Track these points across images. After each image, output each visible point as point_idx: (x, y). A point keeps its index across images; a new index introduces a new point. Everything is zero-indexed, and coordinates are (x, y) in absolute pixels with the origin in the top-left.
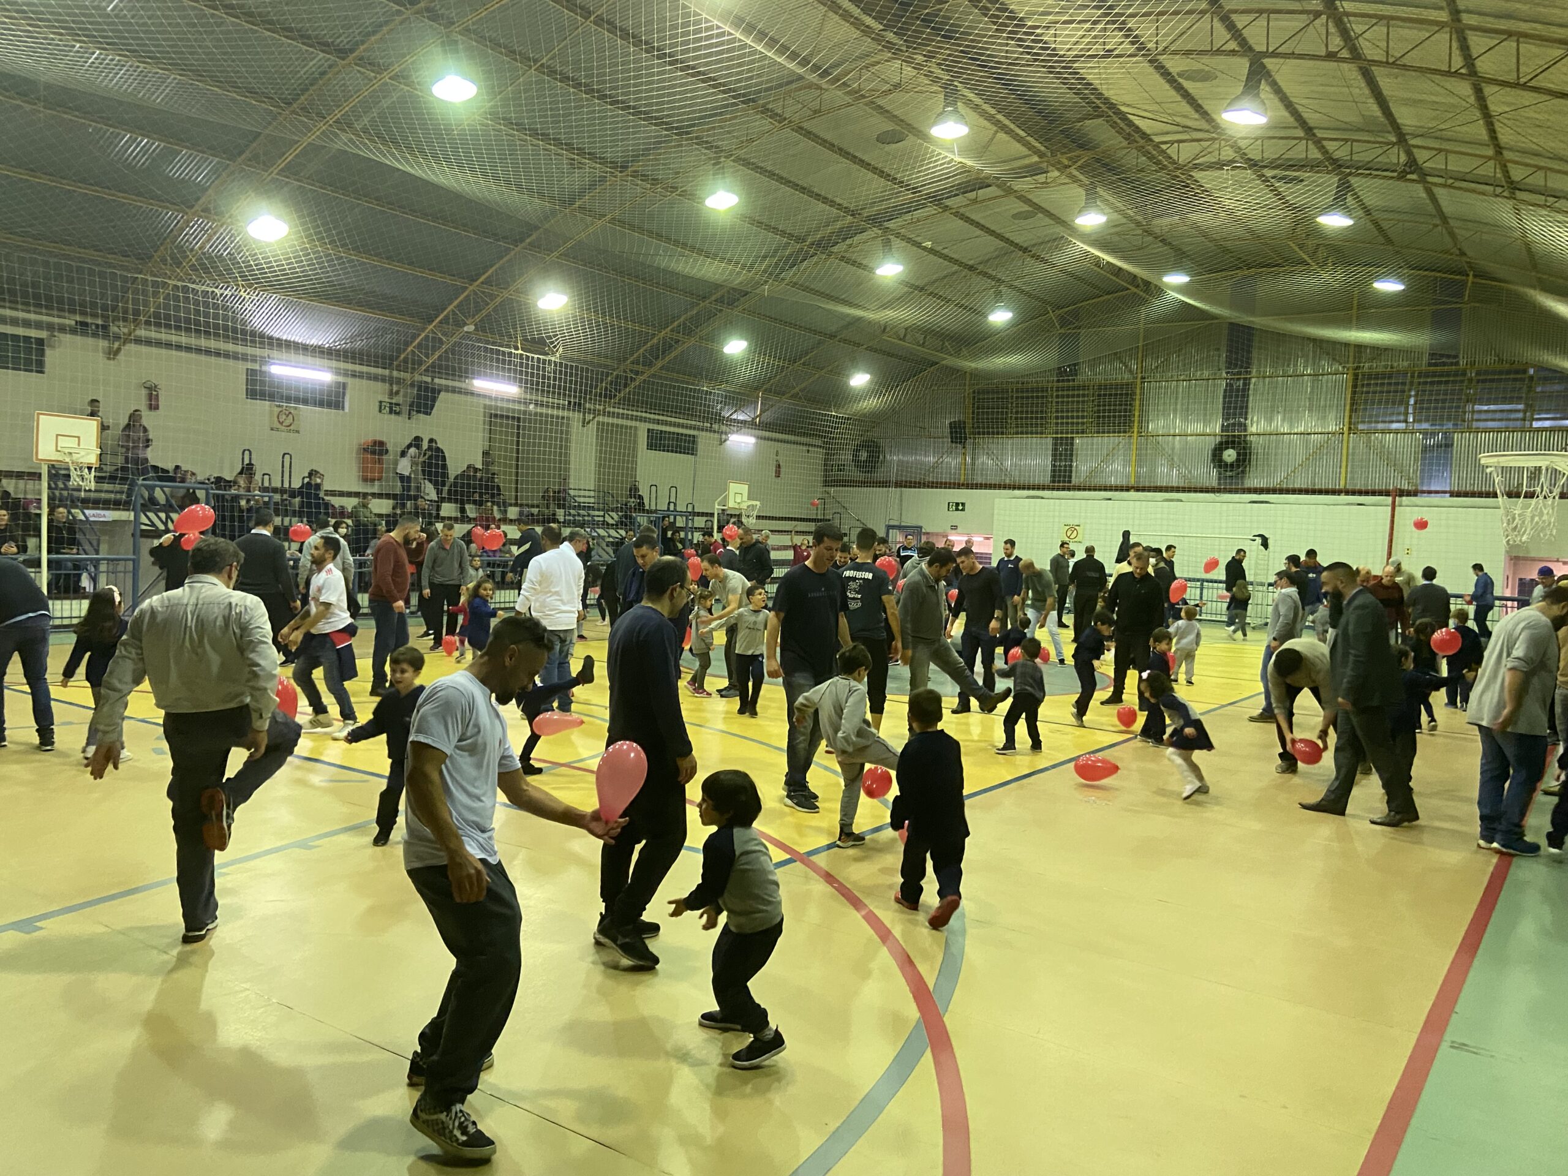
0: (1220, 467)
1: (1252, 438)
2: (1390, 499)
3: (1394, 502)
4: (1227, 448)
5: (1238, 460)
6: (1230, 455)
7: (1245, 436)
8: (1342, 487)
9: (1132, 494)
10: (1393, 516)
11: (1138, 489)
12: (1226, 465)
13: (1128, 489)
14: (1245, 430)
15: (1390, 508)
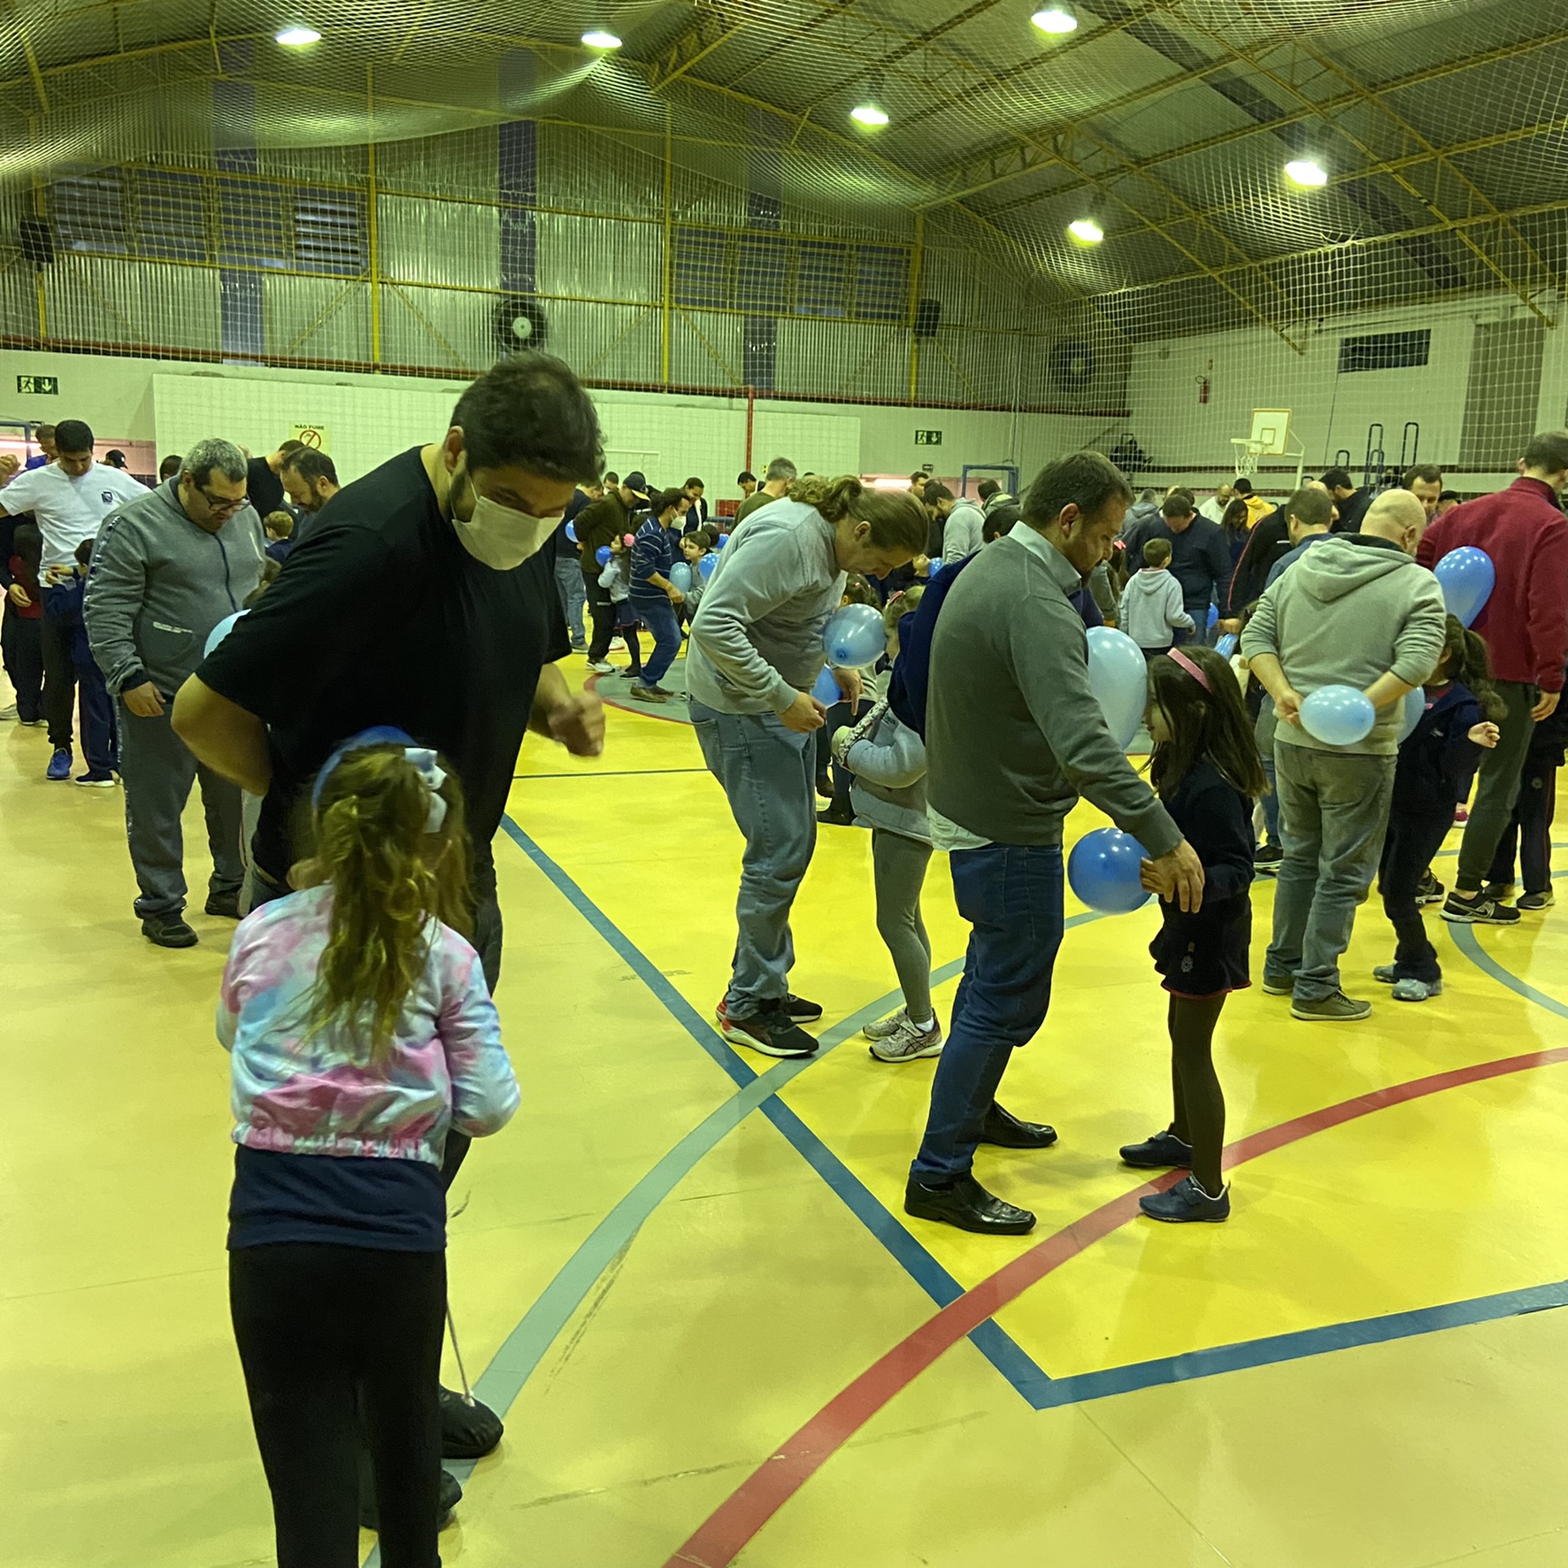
0: (508, 341)
1: (545, 304)
2: (745, 402)
3: (751, 407)
4: (516, 315)
5: (533, 335)
6: (522, 326)
7: (532, 298)
8: (666, 380)
9: (378, 376)
10: (750, 425)
11: (385, 372)
12: (517, 340)
13: (370, 369)
14: (531, 290)
15: (745, 414)
